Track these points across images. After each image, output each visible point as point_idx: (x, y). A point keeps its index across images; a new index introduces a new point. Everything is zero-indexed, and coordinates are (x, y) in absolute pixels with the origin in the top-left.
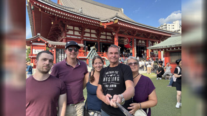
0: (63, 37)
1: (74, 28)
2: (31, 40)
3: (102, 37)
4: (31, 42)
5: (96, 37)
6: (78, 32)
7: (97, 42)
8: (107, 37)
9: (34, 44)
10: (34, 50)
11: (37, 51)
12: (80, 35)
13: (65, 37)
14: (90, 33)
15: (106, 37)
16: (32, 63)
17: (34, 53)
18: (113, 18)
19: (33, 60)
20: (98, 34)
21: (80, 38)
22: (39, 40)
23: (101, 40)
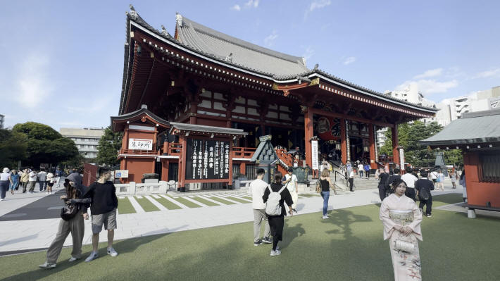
0: (191, 114)
1: (213, 95)
2: (128, 120)
3: (271, 115)
4: (128, 122)
5: (258, 115)
6: (221, 104)
7: (259, 126)
8: (281, 114)
9: (132, 127)
10: (131, 141)
11: (137, 142)
12: (225, 110)
13: (195, 115)
14: (246, 106)
15: (279, 115)
16: (126, 169)
17: (131, 147)
18: (309, 74)
19: (128, 163)
20: (262, 109)
21: (224, 115)
22: (144, 119)
23: (267, 121)
